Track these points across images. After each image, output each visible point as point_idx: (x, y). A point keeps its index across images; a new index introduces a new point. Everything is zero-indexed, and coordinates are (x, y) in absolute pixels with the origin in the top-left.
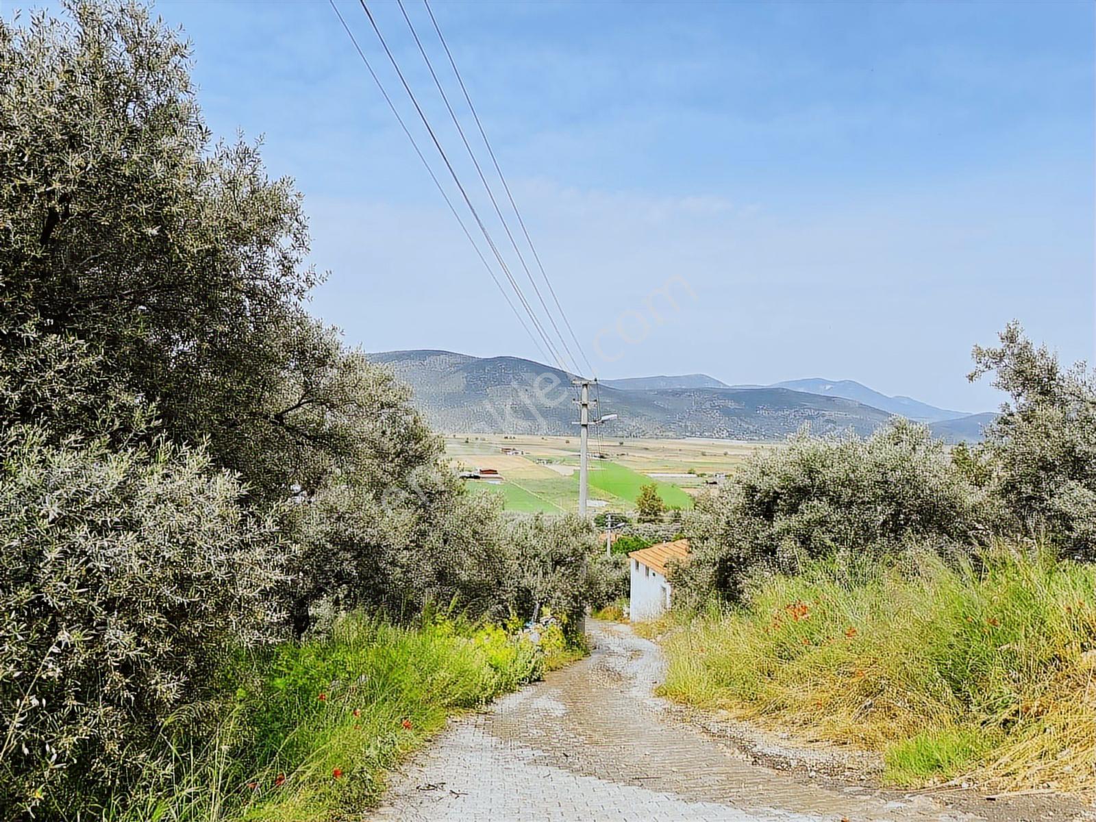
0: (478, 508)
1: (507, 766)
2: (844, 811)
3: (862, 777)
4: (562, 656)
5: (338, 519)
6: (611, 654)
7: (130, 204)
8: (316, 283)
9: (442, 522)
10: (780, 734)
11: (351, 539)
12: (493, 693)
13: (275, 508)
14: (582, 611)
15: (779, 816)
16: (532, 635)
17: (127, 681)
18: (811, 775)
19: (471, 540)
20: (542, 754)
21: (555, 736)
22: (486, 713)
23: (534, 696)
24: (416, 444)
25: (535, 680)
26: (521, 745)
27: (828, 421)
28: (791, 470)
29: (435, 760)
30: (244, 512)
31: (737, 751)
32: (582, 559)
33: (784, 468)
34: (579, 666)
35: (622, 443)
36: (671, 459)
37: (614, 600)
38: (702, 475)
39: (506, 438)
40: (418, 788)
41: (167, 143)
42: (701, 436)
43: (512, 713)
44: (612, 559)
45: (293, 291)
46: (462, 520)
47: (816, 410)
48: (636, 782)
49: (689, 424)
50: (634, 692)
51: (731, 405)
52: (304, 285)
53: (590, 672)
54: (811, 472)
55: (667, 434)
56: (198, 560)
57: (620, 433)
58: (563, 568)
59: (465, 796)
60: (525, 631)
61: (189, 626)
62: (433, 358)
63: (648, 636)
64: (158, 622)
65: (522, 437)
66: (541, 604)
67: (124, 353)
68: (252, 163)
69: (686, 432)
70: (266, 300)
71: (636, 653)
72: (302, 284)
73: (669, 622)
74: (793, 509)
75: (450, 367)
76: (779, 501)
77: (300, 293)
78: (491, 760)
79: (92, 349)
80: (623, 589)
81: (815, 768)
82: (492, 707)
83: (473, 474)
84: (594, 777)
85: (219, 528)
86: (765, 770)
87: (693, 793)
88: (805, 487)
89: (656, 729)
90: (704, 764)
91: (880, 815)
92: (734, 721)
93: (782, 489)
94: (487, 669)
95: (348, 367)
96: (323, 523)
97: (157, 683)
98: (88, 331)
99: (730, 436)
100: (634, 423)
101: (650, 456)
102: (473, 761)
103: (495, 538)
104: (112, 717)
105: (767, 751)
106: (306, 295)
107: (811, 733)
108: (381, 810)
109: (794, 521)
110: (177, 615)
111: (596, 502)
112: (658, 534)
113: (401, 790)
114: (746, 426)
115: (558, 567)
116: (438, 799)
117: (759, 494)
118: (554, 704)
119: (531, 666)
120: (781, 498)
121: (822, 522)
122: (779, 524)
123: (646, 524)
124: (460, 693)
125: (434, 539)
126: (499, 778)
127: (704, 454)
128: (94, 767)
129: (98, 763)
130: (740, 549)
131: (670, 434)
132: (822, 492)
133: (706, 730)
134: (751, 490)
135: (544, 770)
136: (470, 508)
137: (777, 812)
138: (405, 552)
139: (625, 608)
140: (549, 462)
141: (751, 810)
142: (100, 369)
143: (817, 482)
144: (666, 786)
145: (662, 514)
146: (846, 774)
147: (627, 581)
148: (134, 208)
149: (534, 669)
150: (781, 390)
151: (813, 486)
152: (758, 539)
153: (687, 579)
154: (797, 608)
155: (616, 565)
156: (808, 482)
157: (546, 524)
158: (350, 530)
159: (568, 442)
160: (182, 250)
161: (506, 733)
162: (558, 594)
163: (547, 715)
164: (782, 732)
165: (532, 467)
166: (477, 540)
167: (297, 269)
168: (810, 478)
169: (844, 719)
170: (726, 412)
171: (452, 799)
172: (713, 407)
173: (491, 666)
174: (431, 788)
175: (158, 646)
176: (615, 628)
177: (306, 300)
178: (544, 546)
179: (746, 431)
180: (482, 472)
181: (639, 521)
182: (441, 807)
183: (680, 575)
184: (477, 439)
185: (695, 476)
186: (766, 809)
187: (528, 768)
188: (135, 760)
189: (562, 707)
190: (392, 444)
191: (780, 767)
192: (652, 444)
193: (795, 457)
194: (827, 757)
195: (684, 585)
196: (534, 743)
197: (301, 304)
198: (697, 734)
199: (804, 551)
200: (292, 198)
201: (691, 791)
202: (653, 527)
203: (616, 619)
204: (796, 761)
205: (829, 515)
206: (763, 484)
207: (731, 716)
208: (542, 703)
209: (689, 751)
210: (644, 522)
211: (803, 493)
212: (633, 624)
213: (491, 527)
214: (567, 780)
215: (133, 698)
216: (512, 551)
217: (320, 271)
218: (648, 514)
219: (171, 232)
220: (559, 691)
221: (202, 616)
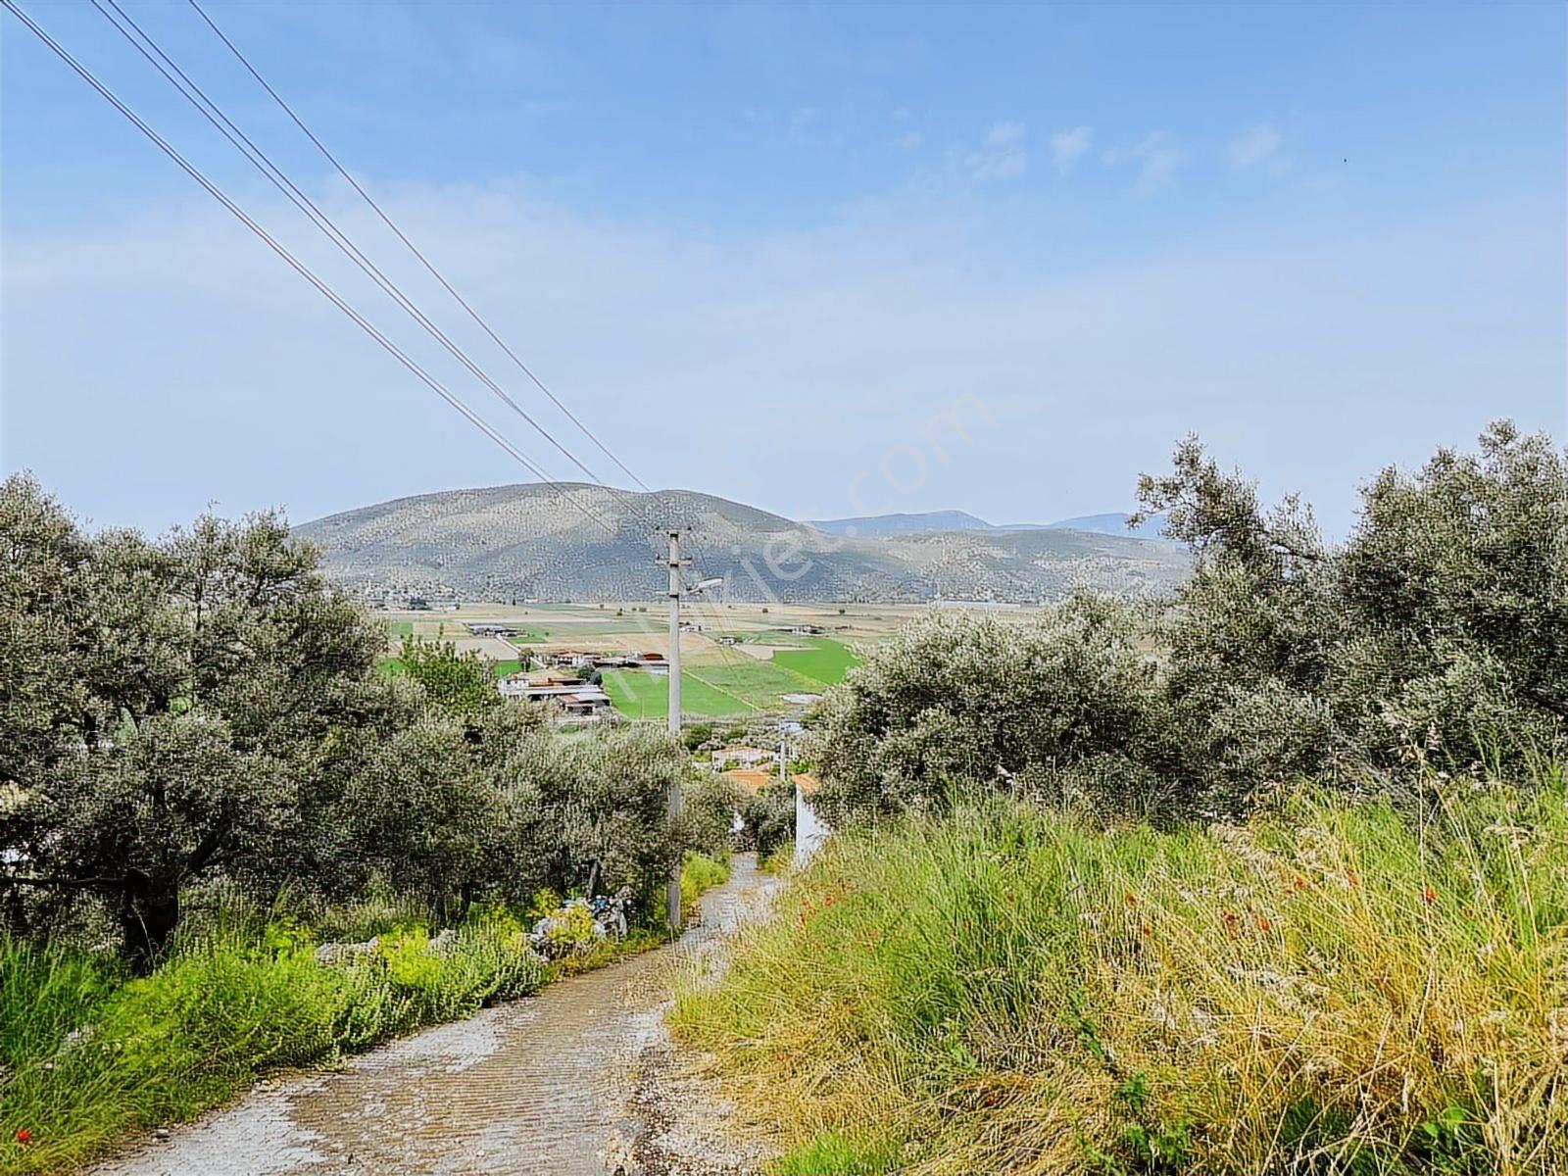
27: (1132, 574)
35: (842, 612)
42: (956, 598)
47: (1117, 558)
49: (937, 581)
51: (997, 553)
54: (933, 665)
55: (908, 595)
57: (841, 597)
62: (568, 493)
65: (698, 605)
69: (933, 593)
75: (594, 506)
83: (628, 660)
88: (924, 687)
99: (996, 597)
100: (860, 582)
101: (882, 629)
109: (906, 738)
111: (805, 697)
114: (1019, 583)
117: (868, 700)
124: (280, 1044)
131: (912, 597)
132: (950, 694)
140: (738, 640)
143: (939, 679)
150: (1066, 532)
151: (936, 686)
156: (928, 679)
159: (765, 611)
165: (713, 649)
168: (932, 673)
170: (990, 564)
172: (971, 557)
173: (397, 988)
179: (1018, 590)
180: (641, 657)
184: (634, 609)
192: (886, 610)
206: (872, 685)
211: (923, 696)
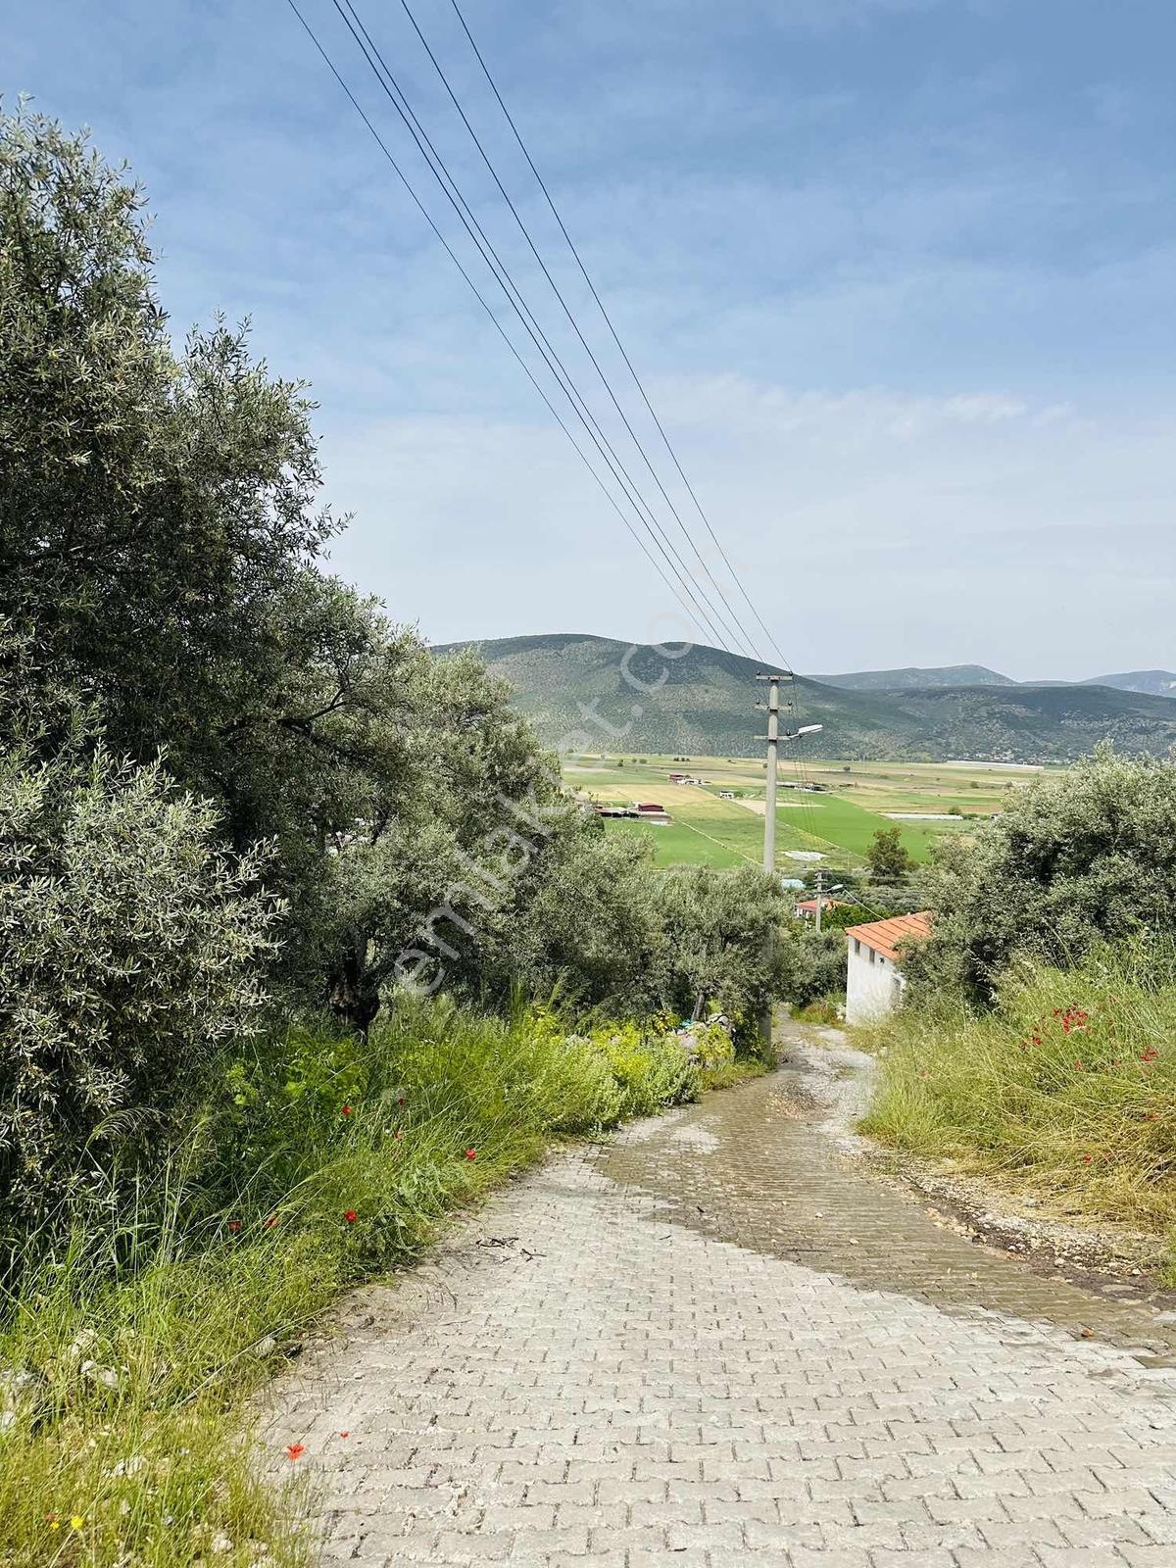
0: (606, 858)
1: (614, 1220)
2: (1093, 1321)
3: (1136, 1272)
4: (730, 1069)
5: (409, 868)
6: (808, 1070)
7: (51, 420)
8: (332, 531)
9: (556, 875)
10: (1027, 1200)
11: (425, 895)
12: (619, 1116)
13: (256, 848)
14: (765, 1008)
15: (989, 1320)
16: (688, 1039)
17: (47, 1078)
18: (1056, 1263)
19: (596, 902)
20: (668, 1206)
21: (692, 1182)
22: (603, 1144)
23: (682, 1123)
24: (520, 766)
25: (687, 1102)
26: (640, 1191)
28: (1081, 809)
29: (512, 1206)
30: (215, 854)
31: (955, 1220)
32: (764, 933)
33: (1069, 806)
34: (755, 1086)
35: (847, 769)
36: (922, 792)
37: (823, 994)
38: (971, 817)
39: (677, 760)
40: (478, 1243)
41: (100, 332)
42: (972, 759)
43: (641, 1146)
44: (824, 935)
45: (303, 544)
46: (582, 875)
47: (1155, 720)
48: (792, 1255)
49: (952, 740)
50: (826, 1127)
51: (1019, 710)
52: (316, 534)
53: (771, 1094)
54: (1111, 813)
55: (919, 754)
56: (140, 918)
57: (846, 754)
58: (736, 946)
59: (542, 1258)
60: (680, 1032)
61: (135, 1007)
62: (573, 646)
63: (866, 1047)
64: (88, 1000)
65: (699, 758)
66: (706, 997)
67: (61, 632)
68: (235, 359)
69: (945, 753)
70: (268, 557)
71: (845, 1071)
72: (314, 533)
73: (898, 1029)
74: (1082, 868)
75: (598, 658)
76: (1060, 855)
77: (312, 546)
78: (592, 1210)
79: (19, 627)
80: (834, 980)
81: (1065, 1254)
82: (611, 1136)
83: (629, 810)
84: (733, 1245)
85: (171, 873)
86: (991, 1251)
87: (871, 1277)
88: (1103, 835)
89: (843, 1180)
90: (900, 1236)
91: (1144, 1331)
92: (961, 1177)
93: (1066, 837)
94: (609, 1081)
95: (395, 655)
96: (388, 872)
97: (87, 1083)
98: (16, 604)
99: (1016, 760)
100: (869, 737)
101: (891, 788)
102: (568, 1209)
103: (630, 901)
104: (33, 1124)
105: (1000, 1222)
106: (320, 548)
107: (1071, 1201)
108: (421, 1270)
109: (1083, 886)
110: (117, 991)
111: (808, 854)
112: (900, 901)
113: (455, 1243)
114: (1043, 743)
115: (729, 945)
116: (502, 1259)
117: (1031, 846)
118: (705, 1137)
119: (678, 1082)
120: (1062, 851)
121: (1123, 888)
122: (1059, 889)
123: (881, 888)
124: (564, 1113)
125: (544, 899)
126: (596, 1236)
127: (974, 786)
128: (14, 1189)
129: (19, 1185)
130: (999, 926)
131: (924, 755)
132: (1129, 841)
133: (917, 1188)
134: (1019, 839)
135: (665, 1229)
136: (594, 857)
137: (989, 1314)
138: (500, 915)
139: (839, 1006)
140: (739, 794)
141: (949, 1309)
142: (30, 655)
143: (1121, 827)
144: (834, 1264)
145: (906, 873)
146: (1111, 1264)
147: (843, 967)
148: (56, 427)
149: (685, 1086)
150: (1098, 690)
151: (1115, 833)
152: (1026, 911)
153: (928, 968)
154: (1069, 1015)
155: (830, 945)
156: (1106, 826)
157: (714, 884)
158: (425, 882)
159: (766, 766)
160: (126, 487)
161: (624, 1172)
162: (727, 982)
163: (690, 1152)
164: (1028, 1195)
165: (713, 802)
166: (604, 902)
167: (306, 511)
168: (1112, 821)
169: (1121, 1182)
170: (1010, 721)
171: (521, 1261)
172: (991, 715)
173: (615, 1077)
174: (497, 1244)
175: (90, 1034)
176: (822, 1034)
177: (322, 556)
178: (709, 913)
179: (1039, 751)
180: (641, 808)
181: (871, 883)
182: (504, 1272)
183: (917, 962)
184: (635, 761)
185: (959, 817)
186: (972, 1308)
187: (642, 1225)
188: (64, 1183)
189: (715, 1141)
190: (485, 764)
191: (1012, 1247)
192: (894, 769)
193: (1087, 789)
194: (1090, 1238)
195: (923, 976)
196: (661, 1190)
197: (316, 563)
198: (902, 1192)
199: (1096, 930)
200: (294, 409)
201: (869, 1274)
202: (893, 892)
203: (825, 1022)
204: (1039, 1240)
205: (1136, 878)
206: (1037, 830)
207: (959, 1168)
208: (690, 1133)
209: (882, 1216)
210: (879, 884)
211: (1098, 844)
212: (849, 1029)
213: (625, 884)
214: (692, 1245)
215: (55, 1102)
216: (652, 918)
217: (337, 514)
218: (884, 873)
219: (108, 460)
220: (718, 1119)
221: (154, 993)
